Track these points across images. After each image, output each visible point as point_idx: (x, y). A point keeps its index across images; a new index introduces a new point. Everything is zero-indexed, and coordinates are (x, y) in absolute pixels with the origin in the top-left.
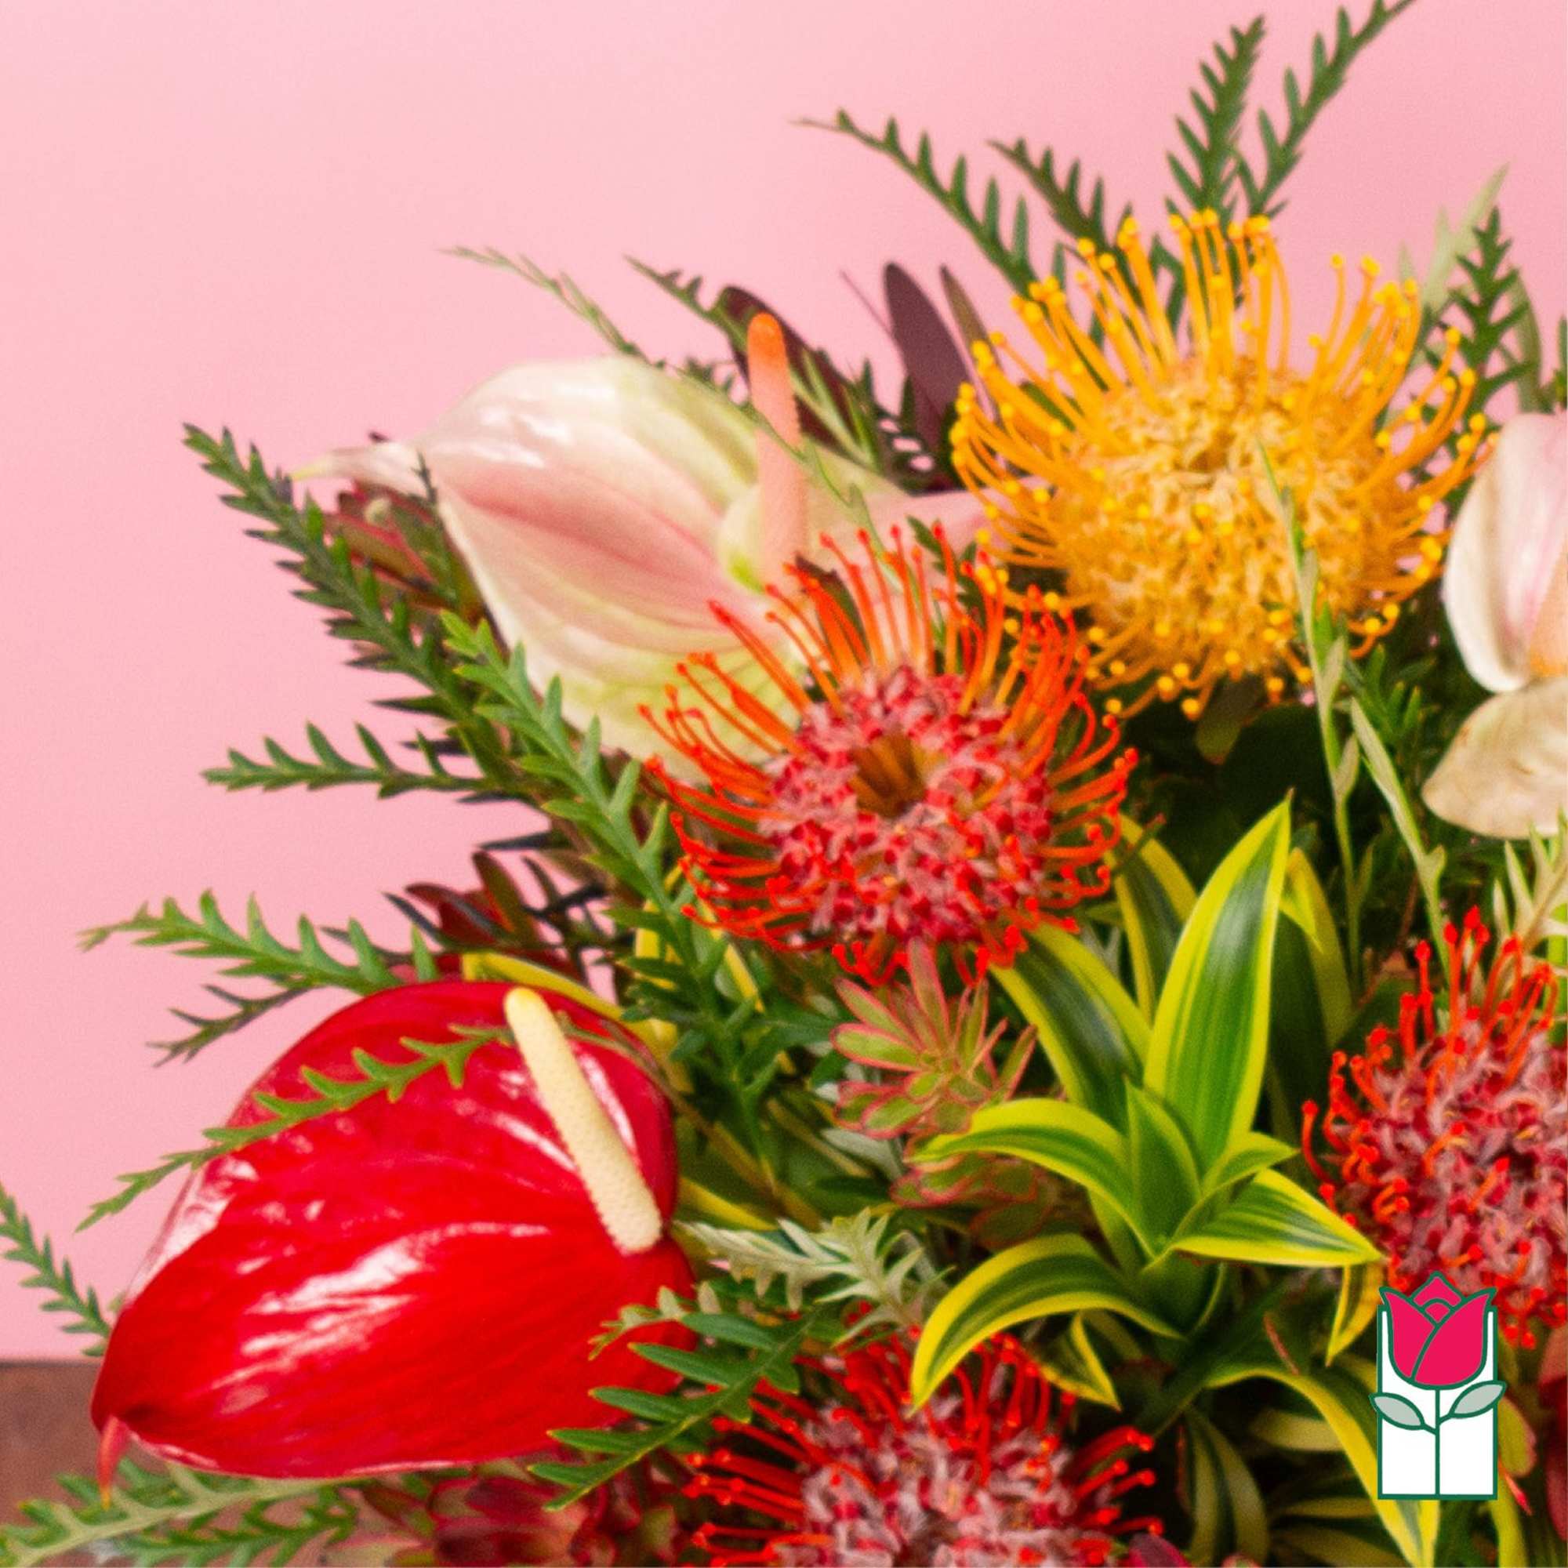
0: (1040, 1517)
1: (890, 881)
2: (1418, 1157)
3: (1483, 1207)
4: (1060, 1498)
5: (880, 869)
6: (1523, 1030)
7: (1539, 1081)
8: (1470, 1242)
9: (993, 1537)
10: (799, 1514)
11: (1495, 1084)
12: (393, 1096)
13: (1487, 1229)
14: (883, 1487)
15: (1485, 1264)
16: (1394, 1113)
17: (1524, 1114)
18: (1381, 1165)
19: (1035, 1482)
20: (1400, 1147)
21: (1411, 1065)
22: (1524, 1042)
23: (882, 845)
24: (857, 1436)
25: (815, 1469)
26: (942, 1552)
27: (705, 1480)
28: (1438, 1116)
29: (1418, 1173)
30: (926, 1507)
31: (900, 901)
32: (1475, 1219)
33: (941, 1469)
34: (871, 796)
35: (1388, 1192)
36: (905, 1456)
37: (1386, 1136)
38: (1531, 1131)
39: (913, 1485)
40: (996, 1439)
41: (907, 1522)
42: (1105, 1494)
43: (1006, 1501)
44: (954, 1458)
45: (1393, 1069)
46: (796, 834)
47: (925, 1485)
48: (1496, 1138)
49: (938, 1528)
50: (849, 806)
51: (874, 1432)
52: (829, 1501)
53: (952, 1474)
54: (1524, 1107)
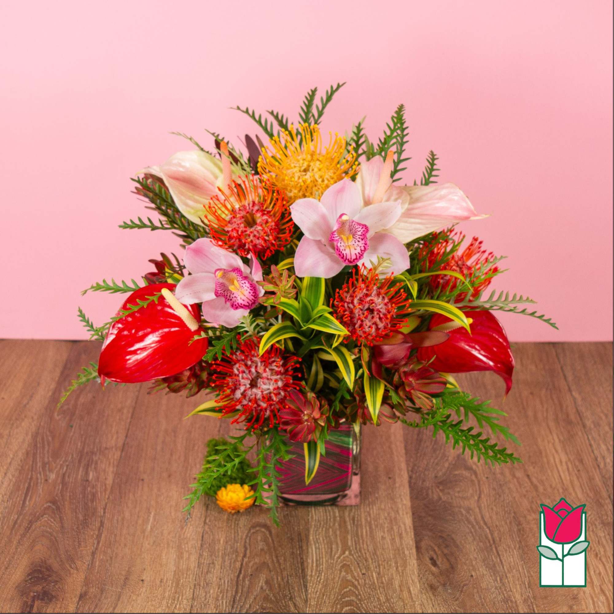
0: (278, 373)
1: (249, 240)
2: (352, 309)
3: (364, 319)
4: (282, 369)
5: (247, 237)
6: (373, 285)
7: (375, 295)
8: (361, 326)
9: (269, 377)
10: (232, 372)
11: (367, 295)
12: (145, 307)
13: (364, 323)
14: (248, 367)
15: (364, 330)
16: (347, 300)
17: (372, 302)
18: (345, 311)
19: (277, 366)
20: (348, 307)
21: (351, 291)
22: (373, 287)
23: (248, 232)
24: (243, 358)
25: (235, 364)
26: (259, 380)
27: (214, 366)
28: (356, 301)
29: (352, 312)
30: (256, 371)
31: (251, 244)
32: (362, 321)
33: (259, 364)
34: (246, 225)
35: (346, 316)
36: (252, 362)
37: (346, 305)
38: (373, 305)
39: (254, 367)
40: (270, 358)
41: (253, 374)
42: (290, 368)
43: (272, 370)
44: (261, 362)
45: (348, 292)
46: (232, 230)
47: (256, 367)
48: (367, 306)
49: (259, 376)
50: (242, 225)
51: (246, 357)
52: (238, 370)
53: (261, 365)
54: (372, 300)
